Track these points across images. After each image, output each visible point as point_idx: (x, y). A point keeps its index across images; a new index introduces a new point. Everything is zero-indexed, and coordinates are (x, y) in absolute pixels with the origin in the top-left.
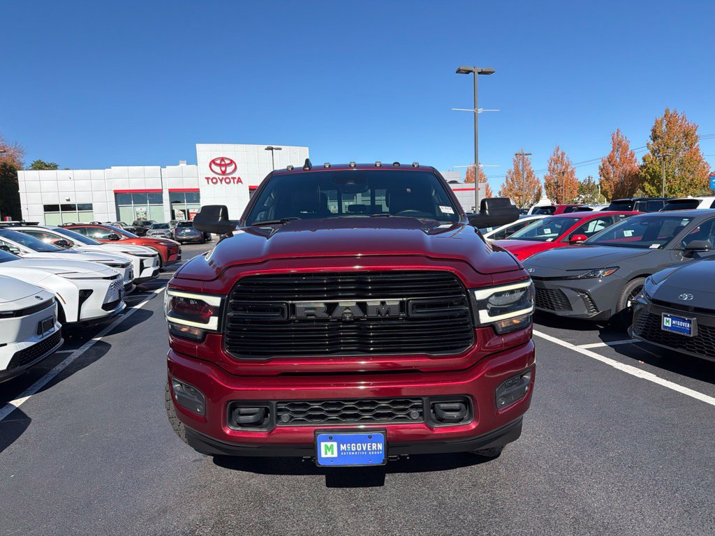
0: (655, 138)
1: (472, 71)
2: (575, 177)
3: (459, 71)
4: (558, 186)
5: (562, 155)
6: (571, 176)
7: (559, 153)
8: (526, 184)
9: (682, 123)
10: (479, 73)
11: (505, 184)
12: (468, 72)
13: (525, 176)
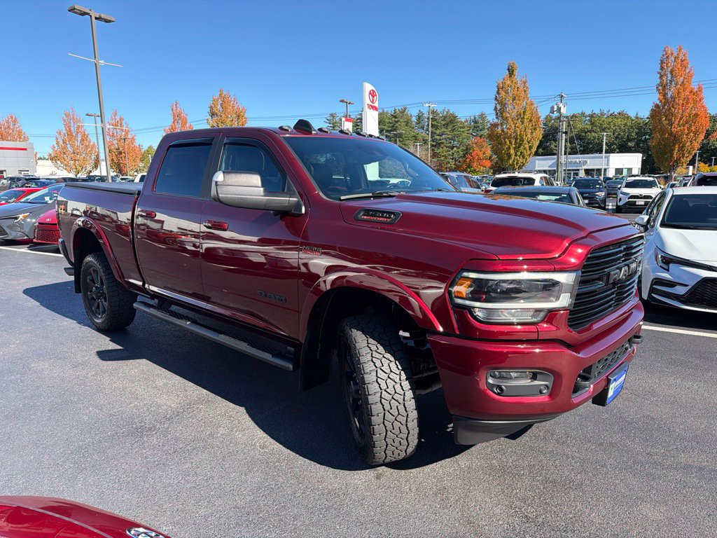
0: (213, 114)
1: (88, 14)
2: (137, 144)
3: (72, 10)
4: (120, 153)
5: (120, 120)
6: (132, 144)
7: (118, 118)
8: (82, 148)
9: (233, 104)
10: (96, 18)
11: (56, 145)
12: (84, 14)
13: (79, 139)
